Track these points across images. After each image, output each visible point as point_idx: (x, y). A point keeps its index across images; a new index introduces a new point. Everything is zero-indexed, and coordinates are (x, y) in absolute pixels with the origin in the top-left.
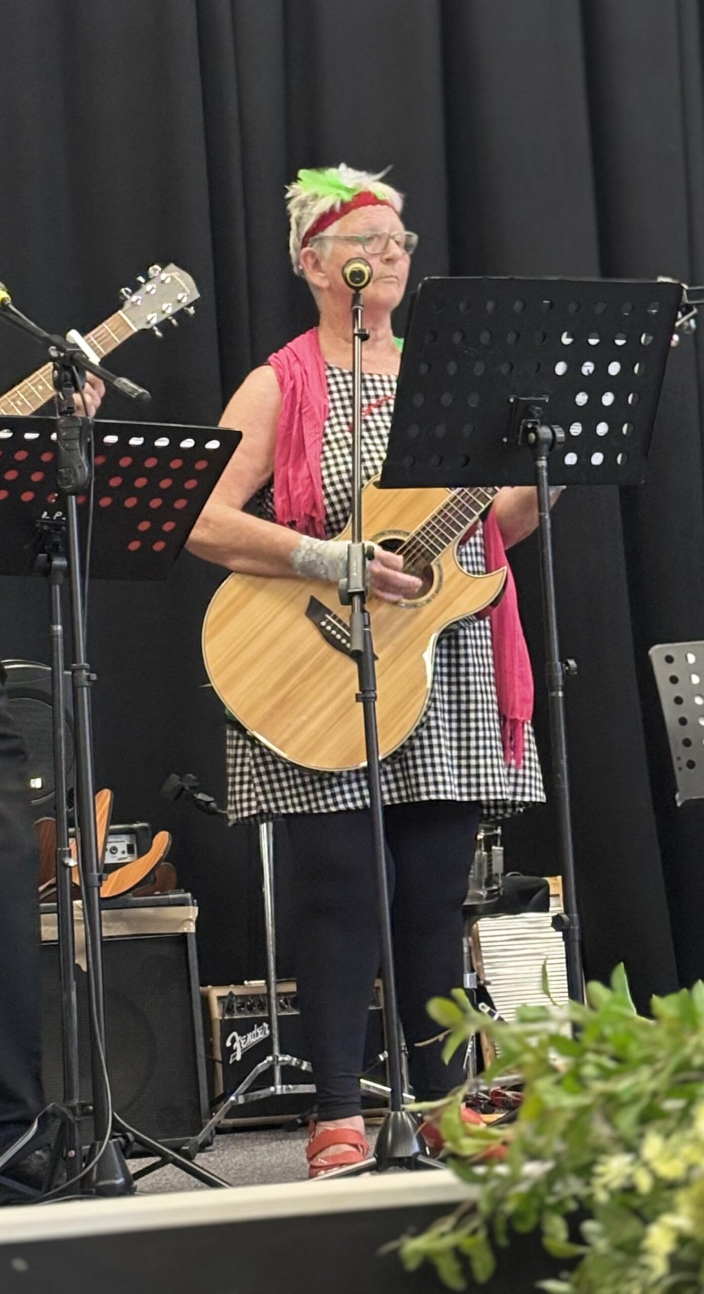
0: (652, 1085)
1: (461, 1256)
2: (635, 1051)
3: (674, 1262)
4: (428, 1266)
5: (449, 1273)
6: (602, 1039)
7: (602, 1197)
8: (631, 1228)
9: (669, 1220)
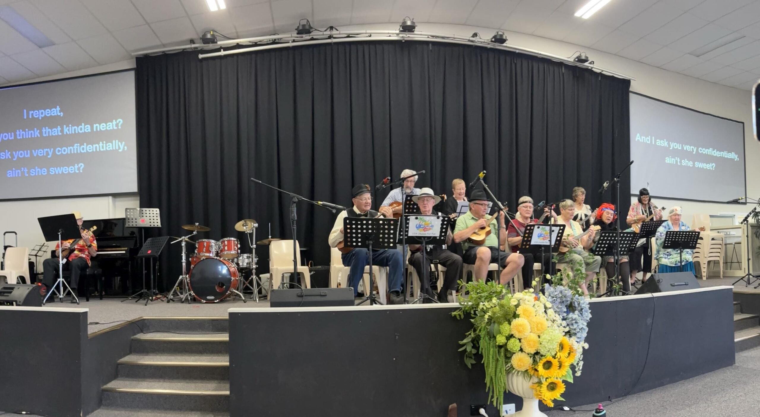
0: (487, 295)
1: (460, 315)
2: (485, 290)
3: (488, 319)
4: (455, 316)
5: (458, 317)
6: (480, 287)
7: (479, 310)
8: (483, 313)
9: (488, 314)
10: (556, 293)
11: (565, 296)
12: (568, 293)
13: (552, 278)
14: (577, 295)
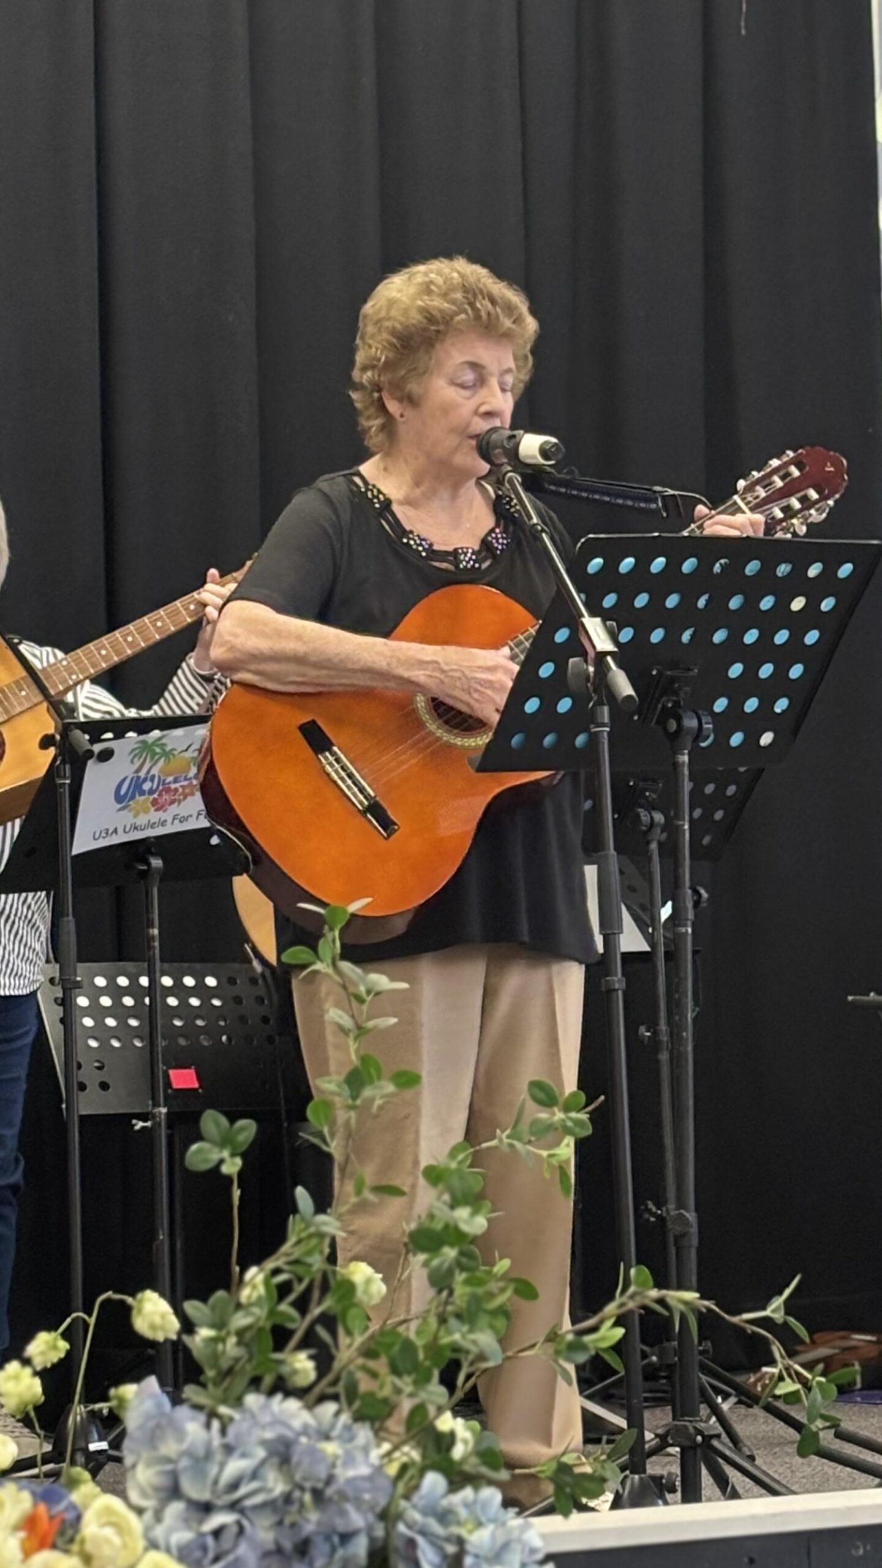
10: (235, 1466)
11: (318, 1495)
12: (349, 1460)
13: (188, 1326)
14: (434, 1481)
